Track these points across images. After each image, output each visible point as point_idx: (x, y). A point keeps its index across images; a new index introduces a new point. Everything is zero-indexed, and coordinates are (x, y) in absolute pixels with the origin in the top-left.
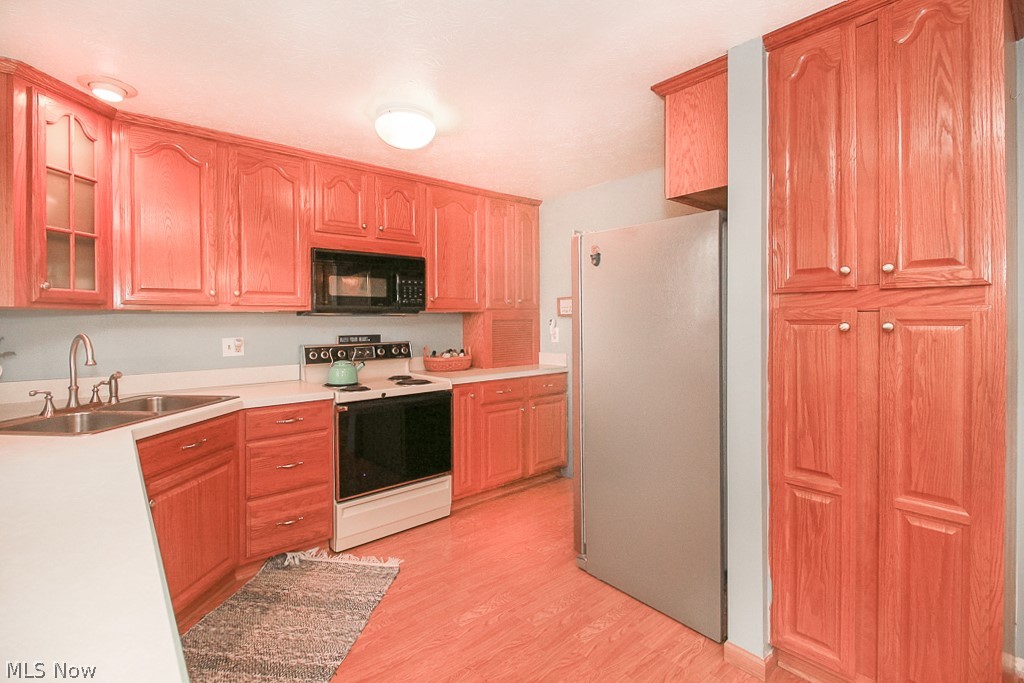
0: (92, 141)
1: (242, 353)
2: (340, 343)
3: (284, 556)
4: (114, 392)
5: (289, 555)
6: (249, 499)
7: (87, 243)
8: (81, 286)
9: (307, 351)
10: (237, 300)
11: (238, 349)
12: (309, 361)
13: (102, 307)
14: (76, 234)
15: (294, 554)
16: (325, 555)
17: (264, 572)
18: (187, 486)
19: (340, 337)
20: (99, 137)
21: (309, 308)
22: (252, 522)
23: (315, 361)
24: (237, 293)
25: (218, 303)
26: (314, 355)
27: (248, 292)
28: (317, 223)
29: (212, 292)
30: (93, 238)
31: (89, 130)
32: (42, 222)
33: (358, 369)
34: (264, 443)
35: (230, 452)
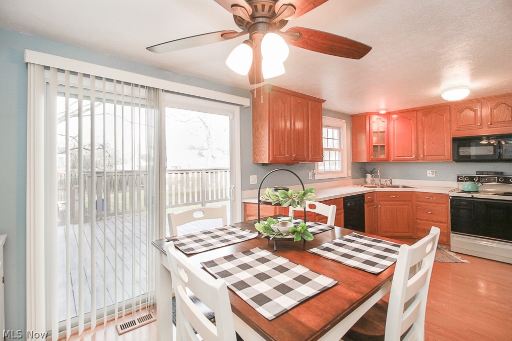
0: (384, 122)
1: (434, 176)
2: (477, 174)
4: (391, 183)
6: (418, 219)
8: (383, 157)
9: (458, 177)
10: (423, 158)
11: (433, 174)
12: (458, 181)
14: (380, 145)
18: (393, 206)
19: (477, 172)
20: (386, 121)
21: (452, 160)
22: (418, 226)
23: (462, 181)
24: (422, 156)
25: (417, 159)
26: (461, 179)
27: (427, 156)
28: (454, 128)
29: (414, 156)
30: (384, 146)
31: (383, 119)
32: (372, 143)
33: (479, 186)
34: (422, 203)
35: (409, 203)
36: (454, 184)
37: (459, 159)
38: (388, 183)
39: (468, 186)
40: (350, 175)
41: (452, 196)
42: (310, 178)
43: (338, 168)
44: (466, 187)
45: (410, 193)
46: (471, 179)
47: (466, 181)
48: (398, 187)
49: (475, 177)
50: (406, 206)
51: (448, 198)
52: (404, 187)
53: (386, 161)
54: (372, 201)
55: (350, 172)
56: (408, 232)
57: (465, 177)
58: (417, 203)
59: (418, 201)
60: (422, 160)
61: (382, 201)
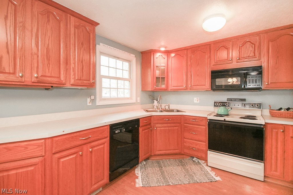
0: (165, 58)
1: (199, 102)
2: (227, 101)
3: (194, 157)
4: (169, 108)
5: (195, 158)
6: (185, 138)
7: (163, 78)
8: (163, 86)
9: (215, 103)
10: (190, 88)
11: (198, 100)
12: (215, 106)
13: (167, 91)
14: (161, 77)
15: (197, 159)
16: (205, 165)
17: (189, 159)
18: (166, 128)
19: (227, 99)
20: (166, 57)
21: (210, 89)
22: (185, 144)
23: (217, 106)
24: (190, 86)
25: (187, 89)
26: (216, 104)
27: (193, 86)
28: (213, 63)
29: (185, 86)
30: (165, 77)
31: (164, 56)
32: (155, 76)
33: (229, 110)
34: (188, 125)
35: (178, 124)
36: (212, 109)
37: (215, 88)
38: (167, 107)
39: (221, 110)
40: (139, 101)
41: (210, 120)
42: (88, 104)
43: (127, 95)
44: (220, 111)
45: (180, 116)
46: (223, 104)
47: (220, 106)
48: (172, 111)
49: (227, 102)
50: (176, 128)
51: (207, 120)
52: (178, 111)
53: (166, 90)
54: (150, 124)
55: (139, 99)
56: (177, 150)
57: (219, 102)
58: (185, 124)
59: (185, 123)
60: (190, 89)
61: (158, 123)
